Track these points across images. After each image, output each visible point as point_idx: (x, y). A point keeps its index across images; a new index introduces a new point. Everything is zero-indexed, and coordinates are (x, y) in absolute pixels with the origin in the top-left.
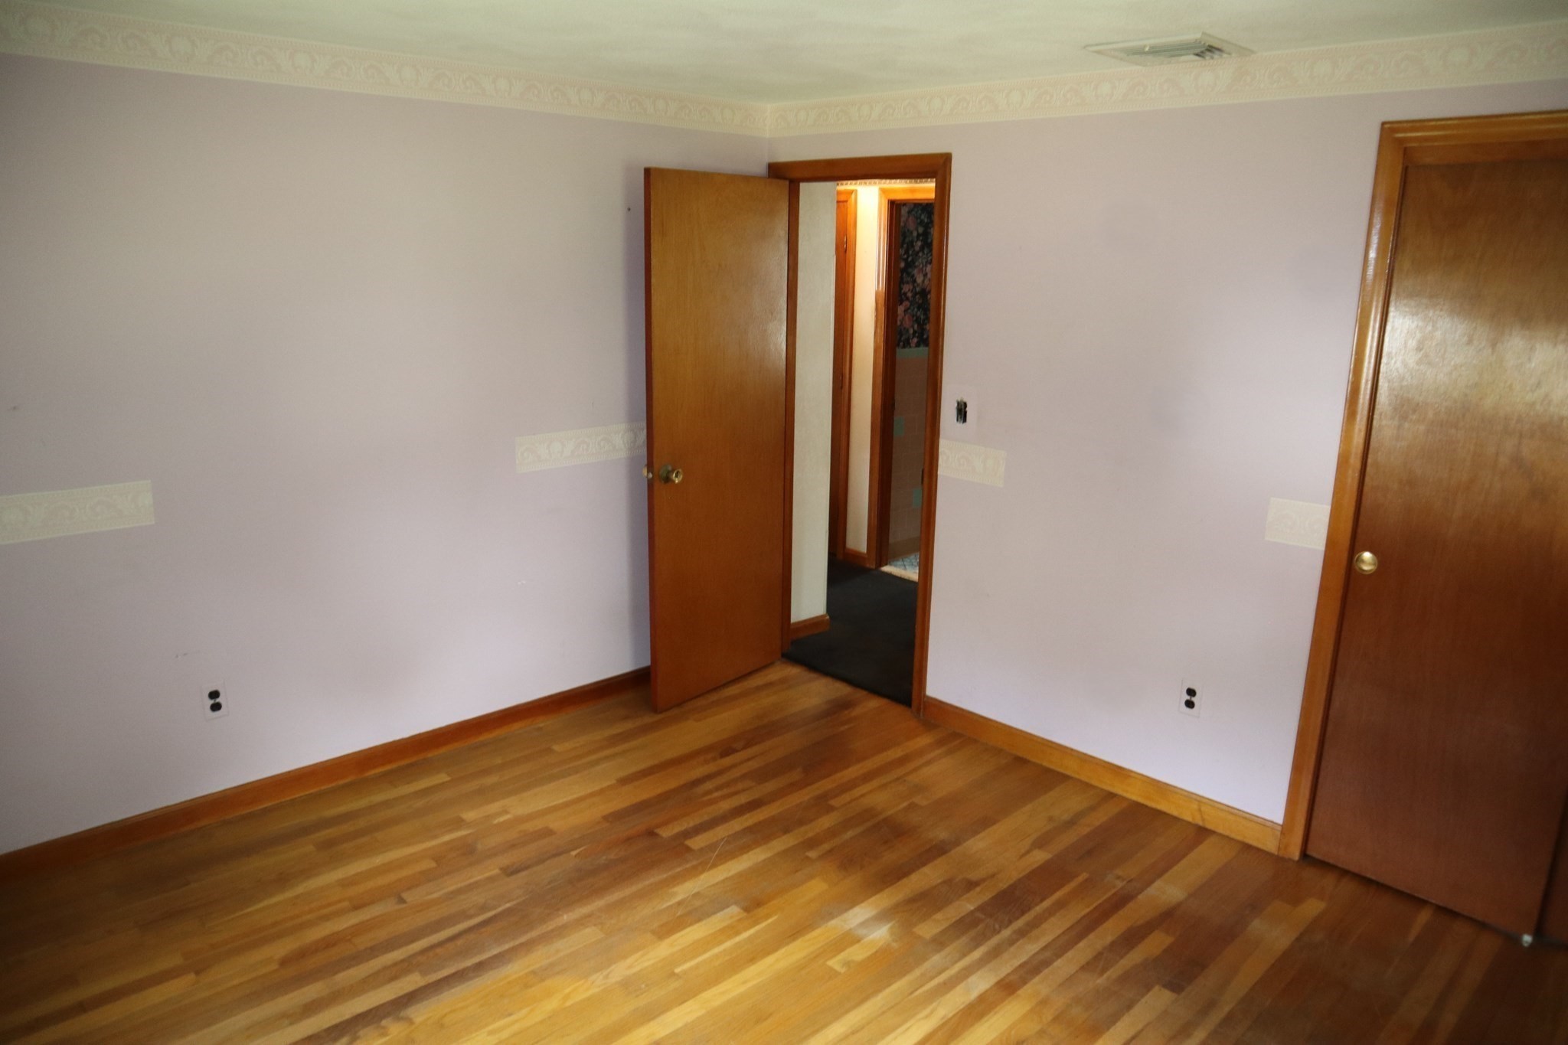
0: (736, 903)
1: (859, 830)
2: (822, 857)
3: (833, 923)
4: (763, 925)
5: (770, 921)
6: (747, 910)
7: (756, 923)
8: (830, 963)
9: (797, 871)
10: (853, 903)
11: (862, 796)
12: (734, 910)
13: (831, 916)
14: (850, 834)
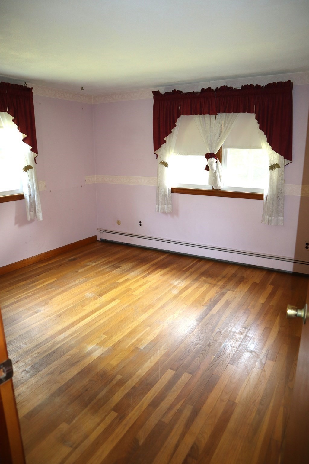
0: (141, 350)
1: (100, 396)
2: (115, 376)
3: (106, 349)
4: (130, 344)
5: (128, 346)
6: (137, 348)
7: (133, 344)
8: (106, 336)
9: (124, 367)
10: (100, 358)
11: (98, 424)
12: (142, 347)
13: (108, 351)
14: (104, 392)
